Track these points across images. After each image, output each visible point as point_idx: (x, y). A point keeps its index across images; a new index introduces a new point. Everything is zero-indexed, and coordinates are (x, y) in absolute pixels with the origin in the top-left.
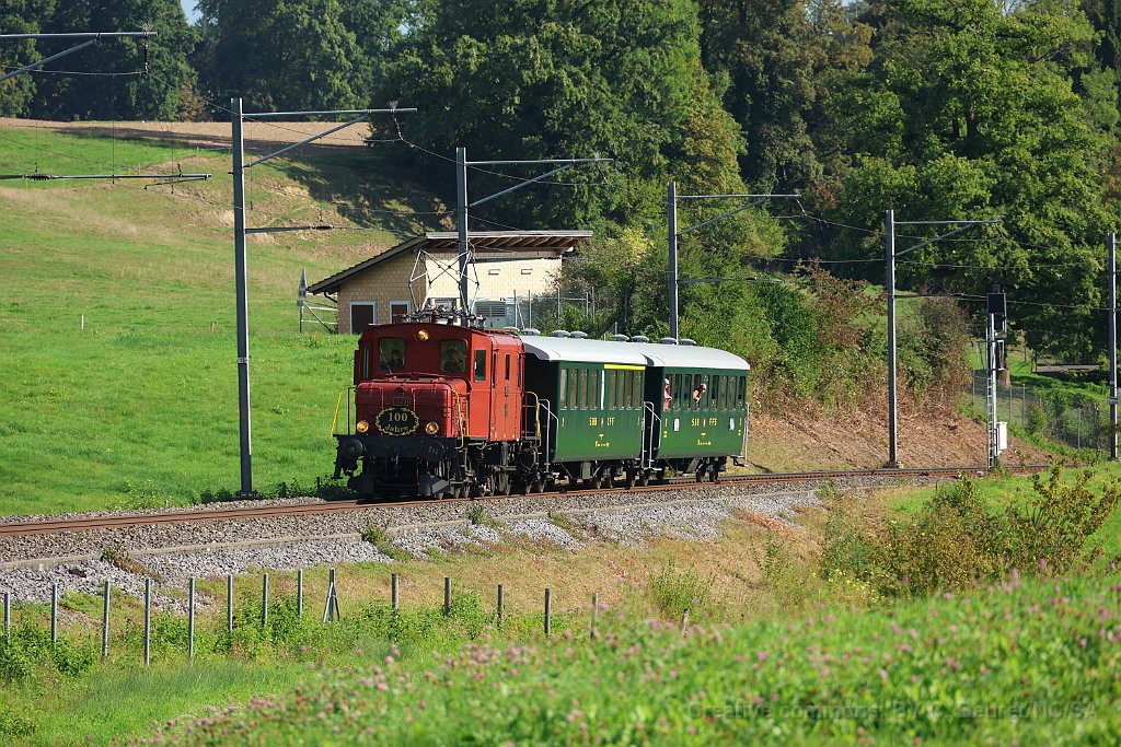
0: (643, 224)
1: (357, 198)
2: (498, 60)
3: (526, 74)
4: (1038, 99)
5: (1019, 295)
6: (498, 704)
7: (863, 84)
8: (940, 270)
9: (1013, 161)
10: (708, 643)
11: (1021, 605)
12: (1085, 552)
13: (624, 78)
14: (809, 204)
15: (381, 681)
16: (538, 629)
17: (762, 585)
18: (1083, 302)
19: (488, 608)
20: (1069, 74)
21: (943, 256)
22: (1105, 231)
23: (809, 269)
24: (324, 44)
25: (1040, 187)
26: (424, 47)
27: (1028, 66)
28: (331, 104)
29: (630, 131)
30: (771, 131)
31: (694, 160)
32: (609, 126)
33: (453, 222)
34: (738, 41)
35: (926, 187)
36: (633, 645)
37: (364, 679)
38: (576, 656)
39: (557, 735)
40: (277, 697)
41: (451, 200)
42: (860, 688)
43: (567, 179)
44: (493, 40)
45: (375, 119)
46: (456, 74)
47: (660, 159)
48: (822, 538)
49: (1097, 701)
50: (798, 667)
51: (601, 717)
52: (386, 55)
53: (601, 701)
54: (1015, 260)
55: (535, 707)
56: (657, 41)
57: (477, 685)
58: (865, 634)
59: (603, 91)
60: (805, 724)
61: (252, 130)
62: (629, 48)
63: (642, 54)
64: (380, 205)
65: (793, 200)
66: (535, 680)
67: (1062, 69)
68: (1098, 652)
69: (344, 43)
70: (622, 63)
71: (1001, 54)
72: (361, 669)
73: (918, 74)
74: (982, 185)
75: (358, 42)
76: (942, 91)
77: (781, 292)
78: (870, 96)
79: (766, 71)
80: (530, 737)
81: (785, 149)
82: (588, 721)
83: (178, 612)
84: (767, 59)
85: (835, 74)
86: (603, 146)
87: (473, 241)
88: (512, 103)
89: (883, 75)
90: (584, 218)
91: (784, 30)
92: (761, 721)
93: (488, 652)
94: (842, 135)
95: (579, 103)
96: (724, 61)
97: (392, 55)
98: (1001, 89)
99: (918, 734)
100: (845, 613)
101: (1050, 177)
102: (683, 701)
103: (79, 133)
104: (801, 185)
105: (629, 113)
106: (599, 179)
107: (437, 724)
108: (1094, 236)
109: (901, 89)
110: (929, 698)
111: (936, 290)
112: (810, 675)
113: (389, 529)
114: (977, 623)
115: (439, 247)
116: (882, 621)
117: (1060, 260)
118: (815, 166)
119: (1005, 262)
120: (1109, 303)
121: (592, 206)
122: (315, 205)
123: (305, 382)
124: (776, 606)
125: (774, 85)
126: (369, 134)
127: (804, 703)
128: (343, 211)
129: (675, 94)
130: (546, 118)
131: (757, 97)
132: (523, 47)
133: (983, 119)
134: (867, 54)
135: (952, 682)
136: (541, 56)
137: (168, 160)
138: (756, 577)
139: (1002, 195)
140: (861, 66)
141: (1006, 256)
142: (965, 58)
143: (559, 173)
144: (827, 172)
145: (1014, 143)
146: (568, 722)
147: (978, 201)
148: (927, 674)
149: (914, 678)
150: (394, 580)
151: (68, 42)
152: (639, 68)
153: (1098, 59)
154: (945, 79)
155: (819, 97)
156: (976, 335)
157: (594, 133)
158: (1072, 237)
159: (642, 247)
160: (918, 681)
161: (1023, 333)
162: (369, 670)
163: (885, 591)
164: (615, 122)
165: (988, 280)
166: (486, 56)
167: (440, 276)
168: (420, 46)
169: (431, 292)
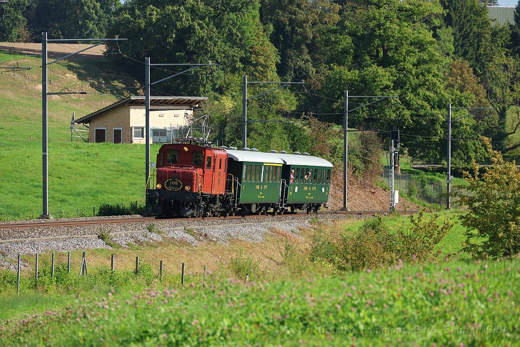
0: (231, 94)
1: (99, 80)
2: (165, 17)
3: (178, 24)
4: (416, 41)
5: (405, 131)
6: (159, 317)
7: (335, 32)
8: (369, 119)
9: (404, 69)
10: (257, 291)
11: (403, 276)
12: (434, 252)
13: (224, 26)
14: (308, 87)
15: (105, 304)
16: (179, 281)
17: (283, 264)
18: (435, 135)
19: (156, 271)
20: (431, 29)
21: (371, 112)
22: (446, 103)
23: (308, 117)
24: (86, 8)
25: (417, 81)
26: (132, 11)
27: (412, 25)
28: (88, 36)
29: (226, 51)
30: (291, 52)
31: (255, 65)
32: (216, 49)
33: (143, 92)
34: (277, 10)
35: (363, 80)
36: (222, 290)
37: (97, 303)
38: (196, 295)
39: (186, 331)
40: (58, 310)
41: (143, 81)
42: (328, 313)
43: (196, 73)
44: (164, 8)
45: (109, 44)
46: (146, 23)
47: (239, 65)
48: (311, 242)
49: (438, 322)
50: (299, 303)
51: (207, 324)
52: (114, 13)
53: (207, 316)
54: (404, 115)
55: (177, 318)
56: (240, 10)
57: (150, 307)
58: (330, 288)
59: (214, 33)
60: (302, 329)
61: (51, 47)
62: (226, 13)
63: (232, 16)
64: (109, 83)
65: (301, 85)
66: (177, 306)
67: (428, 27)
68: (439, 299)
69: (95, 8)
70: (223, 19)
71: (400, 19)
72: (96, 298)
73: (361, 27)
74: (389, 80)
75: (101, 7)
76: (372, 36)
77: (295, 128)
78: (338, 37)
79: (290, 24)
80: (174, 332)
81: (298, 61)
82: (201, 325)
83: (13, 270)
84: (290, 19)
85: (322, 26)
86: (213, 58)
87: (152, 101)
88: (172, 37)
89: (344, 28)
90: (204, 91)
91: (299, 6)
92: (281, 327)
93: (155, 292)
94: (324, 55)
95: (202, 38)
96: (270, 20)
97: (116, 14)
98: (399, 35)
99: (354, 335)
100: (321, 278)
101: (421, 77)
102: (246, 317)
104: (305, 78)
105: (226, 43)
106: (211, 73)
107: (131, 325)
108: (441, 105)
109: (352, 34)
110: (359, 318)
111: (367, 128)
112: (304, 307)
113: (111, 234)
114: (383, 284)
115: (136, 103)
116: (339, 282)
117: (425, 115)
118: (312, 70)
119: (399, 116)
120: (448, 136)
121: (207, 86)
122: (80, 82)
123: (73, 164)
124: (289, 274)
125: (293, 31)
126: (105, 50)
127: (302, 319)
128: (92, 85)
129: (248, 34)
130: (188, 45)
131: (285, 36)
132: (178, 11)
133: (391, 49)
134: (337, 18)
135: (370, 311)
136: (185, 16)
137: (12, 60)
138: (280, 260)
139: (399, 84)
140: (334, 23)
141: (400, 113)
142: (382, 20)
143: (192, 70)
144: (317, 72)
145: (405, 60)
146: (191, 325)
147: (387, 87)
148: (359, 307)
149: (353, 309)
150: (112, 257)
152: (231, 22)
153: (445, 22)
154: (373, 30)
155: (314, 37)
156: (385, 150)
157: (209, 52)
158: (430, 105)
159: (231, 105)
160: (355, 310)
161: (407, 149)
162: (100, 299)
163: (340, 268)
164: (219, 47)
165: (391, 124)
166: (160, 15)
167: (137, 117)
168: (130, 9)
169: (132, 124)
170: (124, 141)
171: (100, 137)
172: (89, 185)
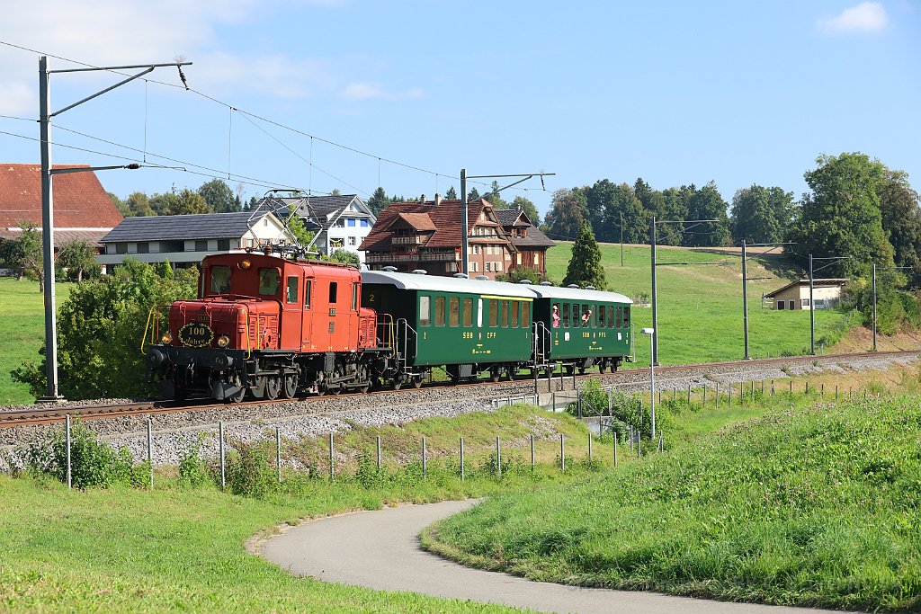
0: (865, 276)
1: (779, 269)
2: (821, 228)
3: (829, 232)
6: (824, 421)
13: (859, 233)
14: (914, 270)
17: (902, 384)
19: (819, 391)
23: (915, 289)
24: (769, 223)
26: (799, 224)
28: (771, 241)
29: (861, 249)
31: (880, 257)
32: (854, 247)
33: (808, 277)
34: (893, 221)
37: (784, 413)
40: (758, 419)
41: (808, 270)
43: (842, 263)
44: (820, 222)
45: (784, 246)
46: (808, 232)
47: (869, 257)
50: (916, 409)
53: (856, 419)
55: (836, 421)
56: (869, 222)
59: (853, 237)
61: (747, 250)
62: (860, 224)
63: (864, 226)
64: (786, 271)
65: (910, 269)
66: (836, 413)
69: (775, 223)
70: (858, 228)
75: (779, 223)
77: (906, 297)
79: (901, 230)
81: (907, 253)
83: (727, 393)
84: (902, 227)
86: (852, 253)
87: (814, 282)
88: (825, 241)
90: (847, 275)
91: (907, 218)
95: (845, 241)
96: (889, 228)
97: (789, 227)
103: (696, 251)
104: (912, 264)
105: (860, 243)
106: (851, 263)
107: (806, 426)
113: (789, 368)
115: (804, 284)
118: (917, 259)
121: (849, 271)
122: (766, 272)
123: (764, 324)
125: (904, 234)
126: (783, 250)
128: (775, 273)
129: (874, 237)
130: (836, 245)
131: (899, 238)
132: (829, 224)
136: (834, 227)
137: (723, 259)
138: (900, 382)
143: (839, 262)
150: (791, 383)
151: (692, 224)
152: (863, 230)
157: (850, 249)
159: (865, 283)
164: (856, 246)
166: (817, 227)
167: (804, 292)
169: (802, 297)
170: (797, 308)
171: (781, 306)
172: (774, 337)
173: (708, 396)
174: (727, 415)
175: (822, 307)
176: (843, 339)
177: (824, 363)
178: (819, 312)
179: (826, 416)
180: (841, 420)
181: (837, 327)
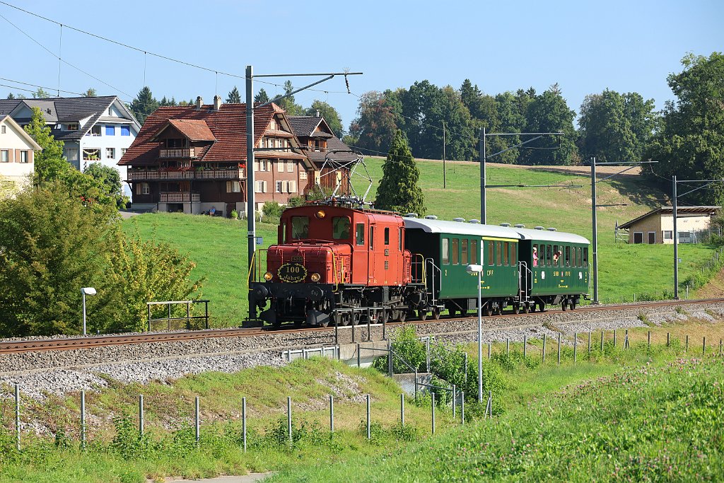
1: (636, 194)
2: (687, 144)
3: (697, 149)
6: (688, 379)
15: (645, 371)
16: (701, 351)
19: (683, 344)
24: (625, 138)
26: (661, 139)
28: (627, 160)
33: (671, 203)
37: (639, 370)
38: (716, 362)
39: (709, 391)
40: (608, 377)
41: (671, 195)
43: (712, 187)
44: (686, 136)
45: (643, 165)
46: (672, 149)
52: (647, 142)
55: (701, 381)
57: (680, 373)
61: (598, 169)
64: (645, 197)
66: (701, 371)
69: (632, 137)
72: (638, 367)
75: (637, 137)
80: (700, 392)
83: (571, 346)
87: (678, 210)
88: (692, 159)
90: (718, 202)
93: (684, 360)
95: (716, 159)
97: (649, 142)
103: (535, 170)
107: (666, 387)
113: (647, 315)
115: (666, 212)
122: (621, 197)
123: (617, 261)
126: (641, 171)
128: (631, 199)
130: (705, 165)
132: (697, 139)
136: (703, 142)
137: (568, 180)
143: (709, 185)
146: (713, 386)
150: (649, 334)
151: (531, 137)
162: (641, 367)
166: (683, 142)
167: (666, 223)
168: (659, 138)
169: (663, 229)
170: (657, 242)
171: (638, 239)
172: (630, 277)
173: (548, 349)
174: (571, 373)
175: (688, 240)
176: (712, 281)
177: (690, 309)
178: (684, 246)
179: (690, 374)
180: (708, 379)
181: (706, 265)
